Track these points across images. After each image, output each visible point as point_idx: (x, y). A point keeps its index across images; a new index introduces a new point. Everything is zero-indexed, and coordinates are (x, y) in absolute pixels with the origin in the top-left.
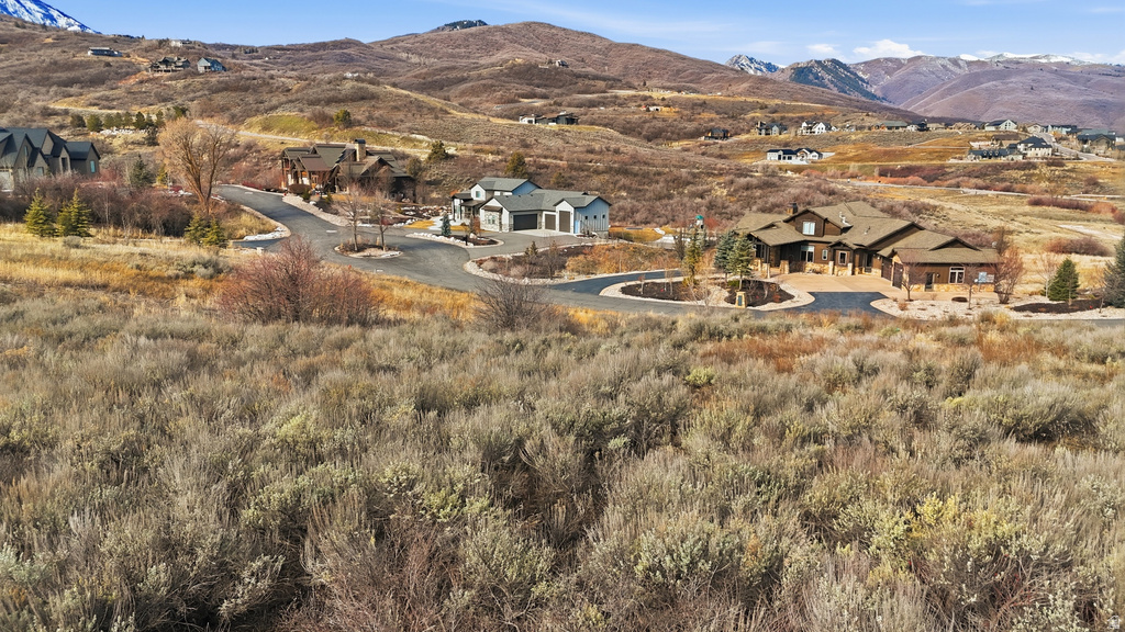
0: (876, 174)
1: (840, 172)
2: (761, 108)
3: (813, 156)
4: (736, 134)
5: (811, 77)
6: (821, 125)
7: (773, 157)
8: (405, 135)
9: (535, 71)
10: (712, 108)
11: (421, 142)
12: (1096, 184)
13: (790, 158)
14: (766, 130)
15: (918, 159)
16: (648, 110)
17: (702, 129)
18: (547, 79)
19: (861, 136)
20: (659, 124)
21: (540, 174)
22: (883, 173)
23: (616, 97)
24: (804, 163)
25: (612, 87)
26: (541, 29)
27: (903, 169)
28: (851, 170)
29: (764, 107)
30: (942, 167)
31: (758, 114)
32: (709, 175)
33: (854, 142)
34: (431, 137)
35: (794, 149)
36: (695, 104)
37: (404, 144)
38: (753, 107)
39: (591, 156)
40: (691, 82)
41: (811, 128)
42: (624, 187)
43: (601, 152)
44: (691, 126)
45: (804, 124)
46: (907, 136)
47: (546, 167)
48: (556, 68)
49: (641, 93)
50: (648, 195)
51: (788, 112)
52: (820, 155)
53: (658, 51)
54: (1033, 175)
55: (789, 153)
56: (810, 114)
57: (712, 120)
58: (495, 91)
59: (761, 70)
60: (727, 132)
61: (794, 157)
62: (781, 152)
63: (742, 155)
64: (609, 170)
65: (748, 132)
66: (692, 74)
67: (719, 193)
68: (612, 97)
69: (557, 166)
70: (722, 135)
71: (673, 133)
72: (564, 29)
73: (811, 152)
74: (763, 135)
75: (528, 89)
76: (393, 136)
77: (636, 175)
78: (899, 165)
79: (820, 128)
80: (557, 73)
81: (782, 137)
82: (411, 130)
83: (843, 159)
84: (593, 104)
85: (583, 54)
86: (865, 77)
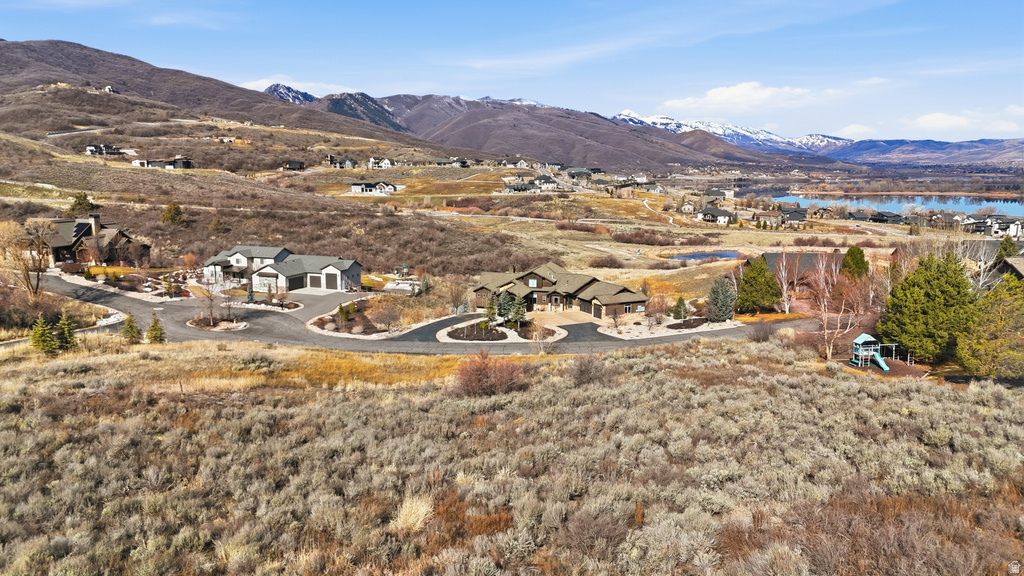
0: (444, 204)
1: (417, 203)
2: (325, 142)
3: (389, 189)
4: (311, 165)
5: (346, 108)
6: (387, 161)
7: (356, 189)
8: (29, 184)
9: (85, 97)
10: (280, 140)
11: (51, 191)
12: (591, 211)
13: (371, 191)
14: (341, 164)
15: (471, 192)
16: (222, 141)
17: (279, 161)
18: (100, 105)
19: (420, 170)
20: (238, 156)
21: (194, 221)
22: (450, 204)
23: (181, 126)
24: (384, 195)
25: (173, 116)
26: (71, 50)
27: (463, 200)
28: (425, 202)
29: (327, 141)
30: (490, 199)
31: (323, 147)
33: (417, 176)
35: (372, 182)
36: (264, 136)
37: (31, 194)
38: (318, 140)
39: (233, 202)
40: (243, 110)
41: (378, 163)
42: (277, 231)
44: (269, 159)
45: (372, 160)
46: (456, 171)
47: (198, 214)
48: (106, 94)
49: (205, 123)
51: (349, 146)
52: (395, 188)
53: (205, 79)
54: (551, 204)
55: (370, 186)
56: (367, 147)
57: (285, 152)
58: (42, 116)
59: (298, 99)
60: (303, 163)
61: (374, 190)
62: (363, 186)
63: (327, 187)
64: (257, 215)
65: (320, 164)
66: (242, 103)
67: (358, 233)
68: (176, 126)
69: (207, 212)
70: (298, 166)
71: (253, 164)
72: (98, 51)
73: (387, 185)
74: (338, 168)
75: (82, 115)
76: (15, 186)
77: (283, 219)
78: (460, 197)
79: (386, 164)
80: (110, 100)
81: (356, 170)
82: (34, 179)
83: (412, 190)
84: (157, 133)
85: (124, 77)
86: (390, 110)
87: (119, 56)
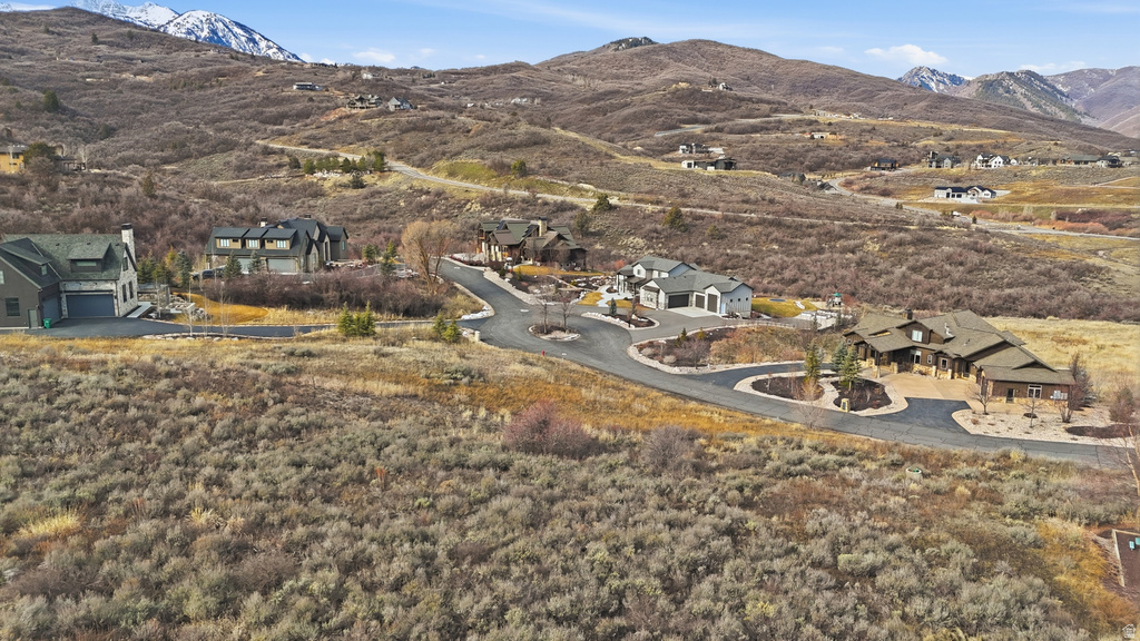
0: (1053, 217)
1: (1012, 214)
2: (935, 135)
3: (986, 195)
4: (905, 164)
5: (1001, 91)
6: (999, 159)
7: (941, 194)
8: (574, 184)
9: (699, 95)
10: (882, 134)
11: (587, 191)
13: (959, 196)
14: (937, 162)
15: (1104, 202)
16: (812, 138)
17: (869, 159)
18: (710, 103)
19: (1043, 171)
20: (823, 154)
21: (695, 226)
22: (1060, 217)
23: (780, 122)
24: (975, 202)
25: (776, 111)
27: (1083, 213)
28: (1025, 213)
29: (938, 134)
30: (1129, 212)
31: (931, 142)
32: (863, 228)
33: (1034, 179)
34: (597, 187)
35: (964, 186)
36: (864, 131)
37: (572, 193)
38: (929, 133)
39: (746, 206)
40: (863, 100)
41: (987, 161)
42: (776, 240)
43: (756, 202)
44: (856, 156)
45: (980, 157)
46: (1096, 173)
47: (702, 218)
48: (719, 92)
49: (806, 117)
50: (799, 249)
51: (966, 139)
52: (993, 193)
53: (829, 68)
55: (959, 191)
56: (990, 141)
57: (880, 149)
58: (657, 117)
59: (944, 83)
60: (896, 162)
61: (964, 195)
62: (950, 190)
63: (908, 191)
64: (762, 222)
65: (919, 162)
66: (864, 92)
67: (870, 248)
68: (775, 122)
69: (712, 217)
70: (889, 165)
71: (837, 163)
72: (731, 47)
73: (983, 190)
74: (934, 168)
75: (690, 114)
76: (563, 185)
77: (789, 227)
78: (1080, 208)
79: (997, 162)
80: (721, 97)
81: (954, 170)
82: (580, 180)
83: (1018, 197)
84: (755, 129)
85: (749, 72)
86: (1065, 90)
87: (749, 50)
